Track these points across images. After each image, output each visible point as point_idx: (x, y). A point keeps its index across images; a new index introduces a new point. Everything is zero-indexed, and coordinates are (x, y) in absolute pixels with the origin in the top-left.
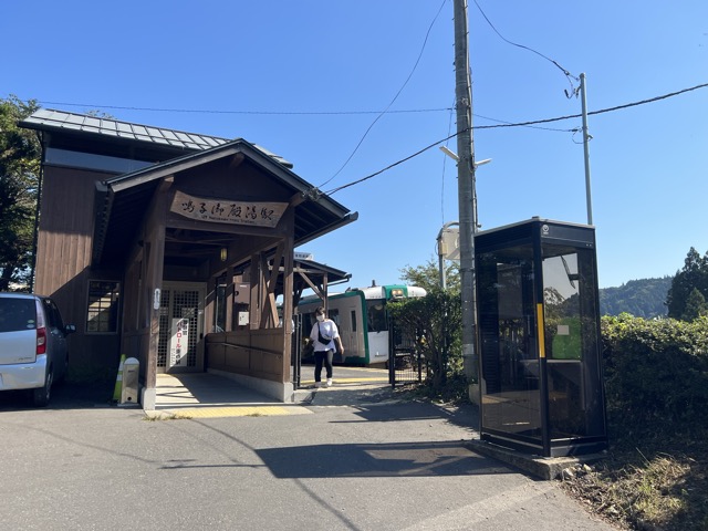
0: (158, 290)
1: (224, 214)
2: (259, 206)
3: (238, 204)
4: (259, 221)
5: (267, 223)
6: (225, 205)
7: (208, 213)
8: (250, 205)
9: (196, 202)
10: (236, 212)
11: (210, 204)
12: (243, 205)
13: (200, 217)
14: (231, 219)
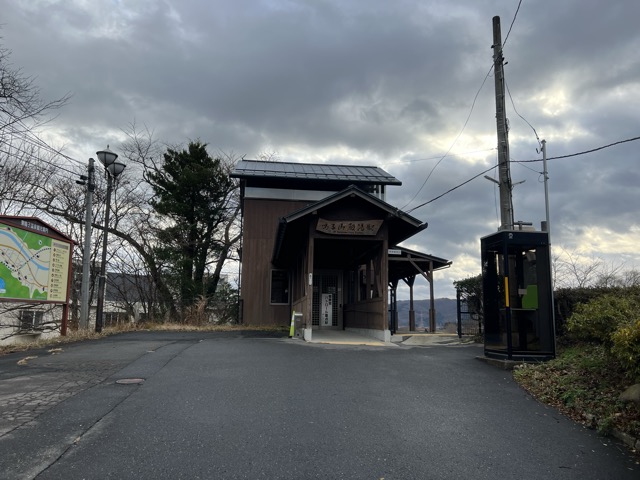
0: (311, 274)
1: (346, 229)
2: (366, 223)
4: (366, 232)
5: (371, 233)
6: (346, 224)
7: (336, 230)
8: (360, 223)
9: (330, 223)
10: (352, 227)
12: (356, 223)
13: (332, 232)
14: (349, 232)
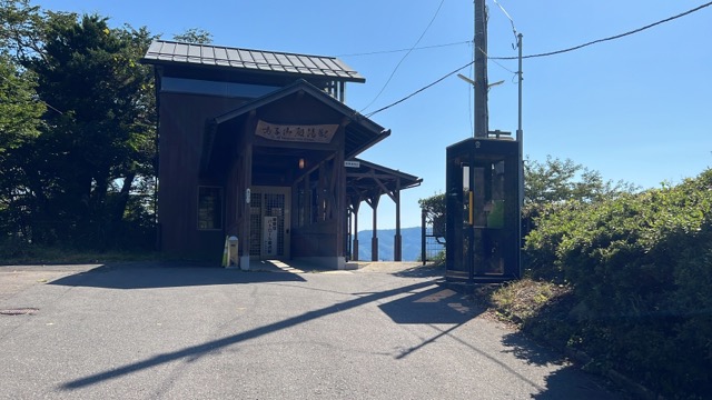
0: (249, 190)
1: (292, 135)
2: (317, 128)
3: (302, 127)
4: (317, 139)
5: (324, 140)
6: (293, 128)
7: (281, 135)
8: (311, 127)
9: (273, 127)
10: (300, 133)
11: (282, 128)
12: (306, 128)
13: (276, 137)
14: (297, 138)
